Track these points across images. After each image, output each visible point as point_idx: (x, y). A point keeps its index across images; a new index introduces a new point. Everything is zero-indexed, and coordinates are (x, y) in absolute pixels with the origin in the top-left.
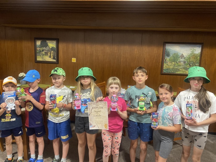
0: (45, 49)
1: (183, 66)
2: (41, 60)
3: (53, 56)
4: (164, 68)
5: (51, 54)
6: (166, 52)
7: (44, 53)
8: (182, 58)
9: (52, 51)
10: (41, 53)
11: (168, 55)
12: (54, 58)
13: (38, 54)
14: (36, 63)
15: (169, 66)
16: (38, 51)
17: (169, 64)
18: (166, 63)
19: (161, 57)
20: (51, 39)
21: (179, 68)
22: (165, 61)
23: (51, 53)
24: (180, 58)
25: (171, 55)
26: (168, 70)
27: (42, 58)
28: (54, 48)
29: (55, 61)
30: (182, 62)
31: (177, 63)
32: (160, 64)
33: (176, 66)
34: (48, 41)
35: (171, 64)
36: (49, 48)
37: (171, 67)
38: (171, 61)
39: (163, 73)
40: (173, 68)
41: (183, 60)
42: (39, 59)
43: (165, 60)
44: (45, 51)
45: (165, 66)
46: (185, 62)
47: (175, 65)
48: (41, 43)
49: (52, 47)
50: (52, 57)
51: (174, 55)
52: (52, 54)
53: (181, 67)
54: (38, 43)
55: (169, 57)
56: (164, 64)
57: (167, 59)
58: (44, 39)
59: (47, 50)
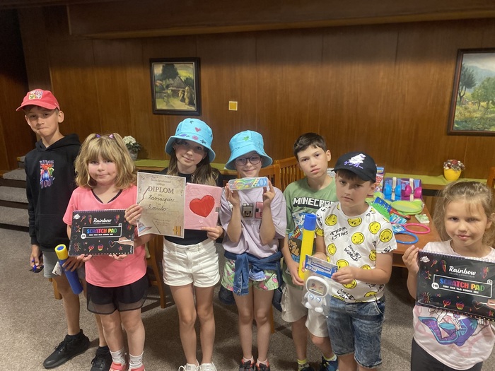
0: (172, 82)
2: (165, 108)
3: (188, 98)
4: (456, 119)
6: (462, 77)
7: (169, 92)
9: (187, 88)
10: (165, 93)
11: (469, 84)
12: (191, 103)
13: (158, 95)
14: (155, 114)
15: (470, 112)
16: (157, 89)
17: (471, 106)
18: (461, 104)
19: (449, 90)
20: (184, 60)
22: (458, 99)
23: (184, 91)
25: (478, 84)
26: (466, 122)
27: (168, 103)
28: (190, 79)
29: (193, 109)
32: (447, 107)
33: (491, 113)
34: (177, 66)
35: (476, 107)
36: (180, 81)
37: (478, 115)
38: (477, 99)
39: (455, 130)
40: (482, 118)
42: (161, 105)
43: (461, 97)
44: (171, 88)
45: (460, 113)
47: (488, 108)
48: (164, 71)
49: (187, 79)
50: (187, 101)
51: (486, 83)
52: (186, 93)
54: (158, 70)
55: (472, 90)
56: (458, 107)
57: (467, 93)
58: (170, 61)
59: (175, 85)
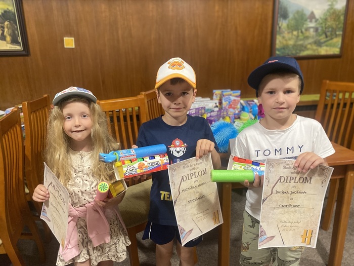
1: (313, 38)
3: (10, 35)
4: (277, 46)
5: (3, 31)
8: (311, 21)
9: (6, 23)
11: (285, 16)
12: (14, 41)
15: (286, 40)
17: (287, 35)
18: (280, 34)
19: (270, 22)
21: (306, 42)
22: (278, 29)
23: (3, 27)
24: (309, 20)
25: (291, 16)
26: (284, 49)
28: (10, 12)
29: (18, 48)
30: (312, 30)
31: (302, 32)
32: (269, 37)
33: (301, 40)
35: (290, 35)
37: (291, 43)
38: (291, 29)
40: (294, 45)
41: (312, 25)
43: (280, 28)
45: (280, 41)
46: (316, 30)
47: (298, 37)
50: (8, 38)
51: (296, 15)
52: (6, 30)
53: (311, 40)
55: (287, 21)
56: (277, 37)
57: (283, 24)
